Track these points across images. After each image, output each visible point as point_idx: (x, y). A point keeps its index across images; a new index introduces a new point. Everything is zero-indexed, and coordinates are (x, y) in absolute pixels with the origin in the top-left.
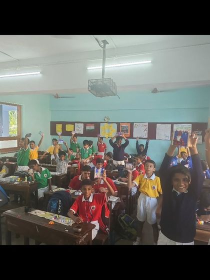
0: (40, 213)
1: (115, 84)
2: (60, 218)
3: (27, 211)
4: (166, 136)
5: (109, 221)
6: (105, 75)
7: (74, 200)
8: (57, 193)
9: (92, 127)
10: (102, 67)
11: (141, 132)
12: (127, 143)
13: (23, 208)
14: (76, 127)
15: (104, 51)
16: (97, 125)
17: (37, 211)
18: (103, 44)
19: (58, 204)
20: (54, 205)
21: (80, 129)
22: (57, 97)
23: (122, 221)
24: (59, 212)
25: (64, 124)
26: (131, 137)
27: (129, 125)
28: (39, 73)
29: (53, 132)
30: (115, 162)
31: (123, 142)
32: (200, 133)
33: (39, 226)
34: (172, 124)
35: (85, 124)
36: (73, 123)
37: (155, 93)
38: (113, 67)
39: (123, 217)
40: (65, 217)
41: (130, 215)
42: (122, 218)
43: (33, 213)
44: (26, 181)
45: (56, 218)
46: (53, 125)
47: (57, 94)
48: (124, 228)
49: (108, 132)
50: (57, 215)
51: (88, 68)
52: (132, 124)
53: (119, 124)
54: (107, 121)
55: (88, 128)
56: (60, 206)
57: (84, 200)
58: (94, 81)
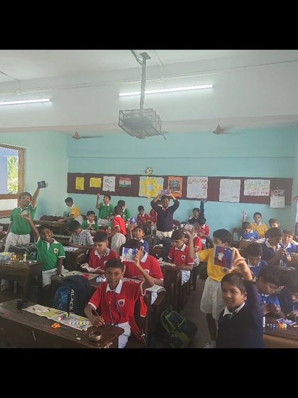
0: (40, 310)
1: (159, 118)
2: (70, 318)
3: (20, 306)
4: (234, 197)
5: (147, 322)
6: (144, 105)
7: (94, 290)
8: (69, 279)
9: (128, 183)
10: (140, 93)
11: (197, 189)
12: (176, 205)
13: (15, 302)
14: (104, 181)
15: (144, 69)
16: (135, 179)
17: (37, 306)
18: (142, 59)
19: (69, 295)
20: (64, 297)
21: (110, 185)
22: (77, 137)
23: (166, 322)
24: (71, 308)
25: (87, 177)
26: (184, 197)
27: (181, 180)
28: (48, 100)
29: (71, 188)
30: (159, 233)
31: (171, 203)
32: (282, 192)
33: (36, 331)
34: (243, 179)
35: (118, 177)
36: (101, 176)
37: (218, 133)
38: (157, 92)
39: (169, 316)
40: (79, 317)
41: (178, 312)
42: (166, 317)
43: (30, 310)
44: (25, 260)
45: (64, 317)
46: (72, 178)
47: (77, 133)
48: (169, 332)
49: (151, 189)
50: (66, 313)
51: (120, 95)
52: (185, 179)
53: (166, 178)
54: (149, 173)
55: (121, 182)
56: (72, 300)
57: (108, 289)
58: (128, 112)
